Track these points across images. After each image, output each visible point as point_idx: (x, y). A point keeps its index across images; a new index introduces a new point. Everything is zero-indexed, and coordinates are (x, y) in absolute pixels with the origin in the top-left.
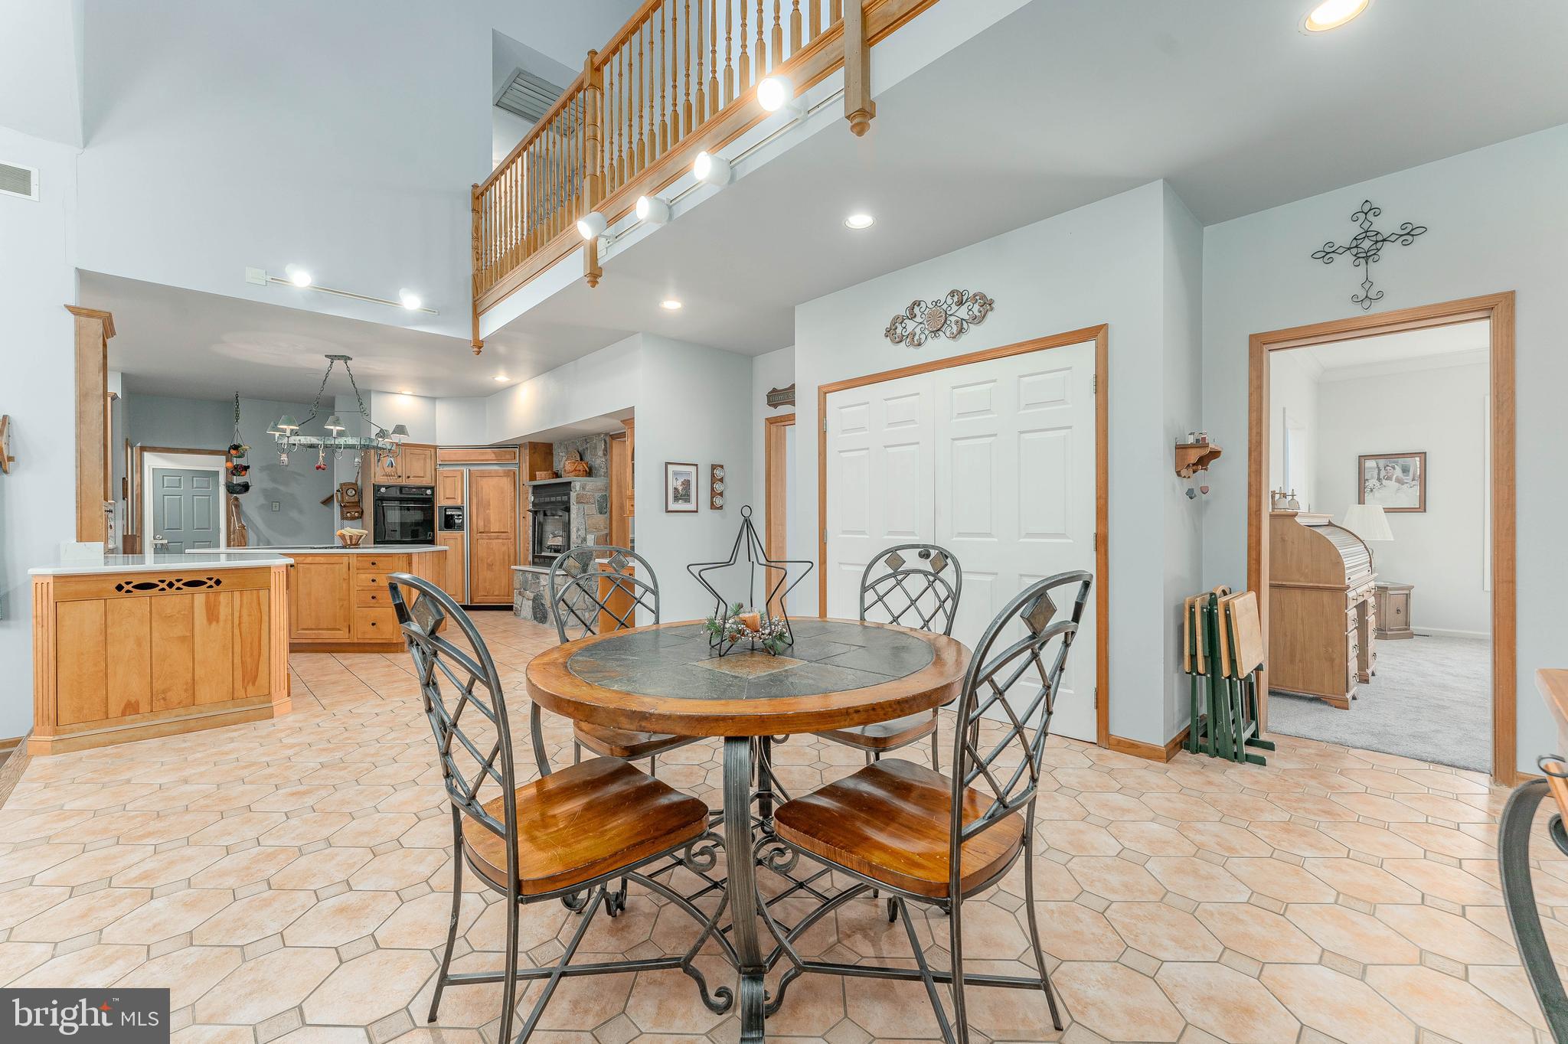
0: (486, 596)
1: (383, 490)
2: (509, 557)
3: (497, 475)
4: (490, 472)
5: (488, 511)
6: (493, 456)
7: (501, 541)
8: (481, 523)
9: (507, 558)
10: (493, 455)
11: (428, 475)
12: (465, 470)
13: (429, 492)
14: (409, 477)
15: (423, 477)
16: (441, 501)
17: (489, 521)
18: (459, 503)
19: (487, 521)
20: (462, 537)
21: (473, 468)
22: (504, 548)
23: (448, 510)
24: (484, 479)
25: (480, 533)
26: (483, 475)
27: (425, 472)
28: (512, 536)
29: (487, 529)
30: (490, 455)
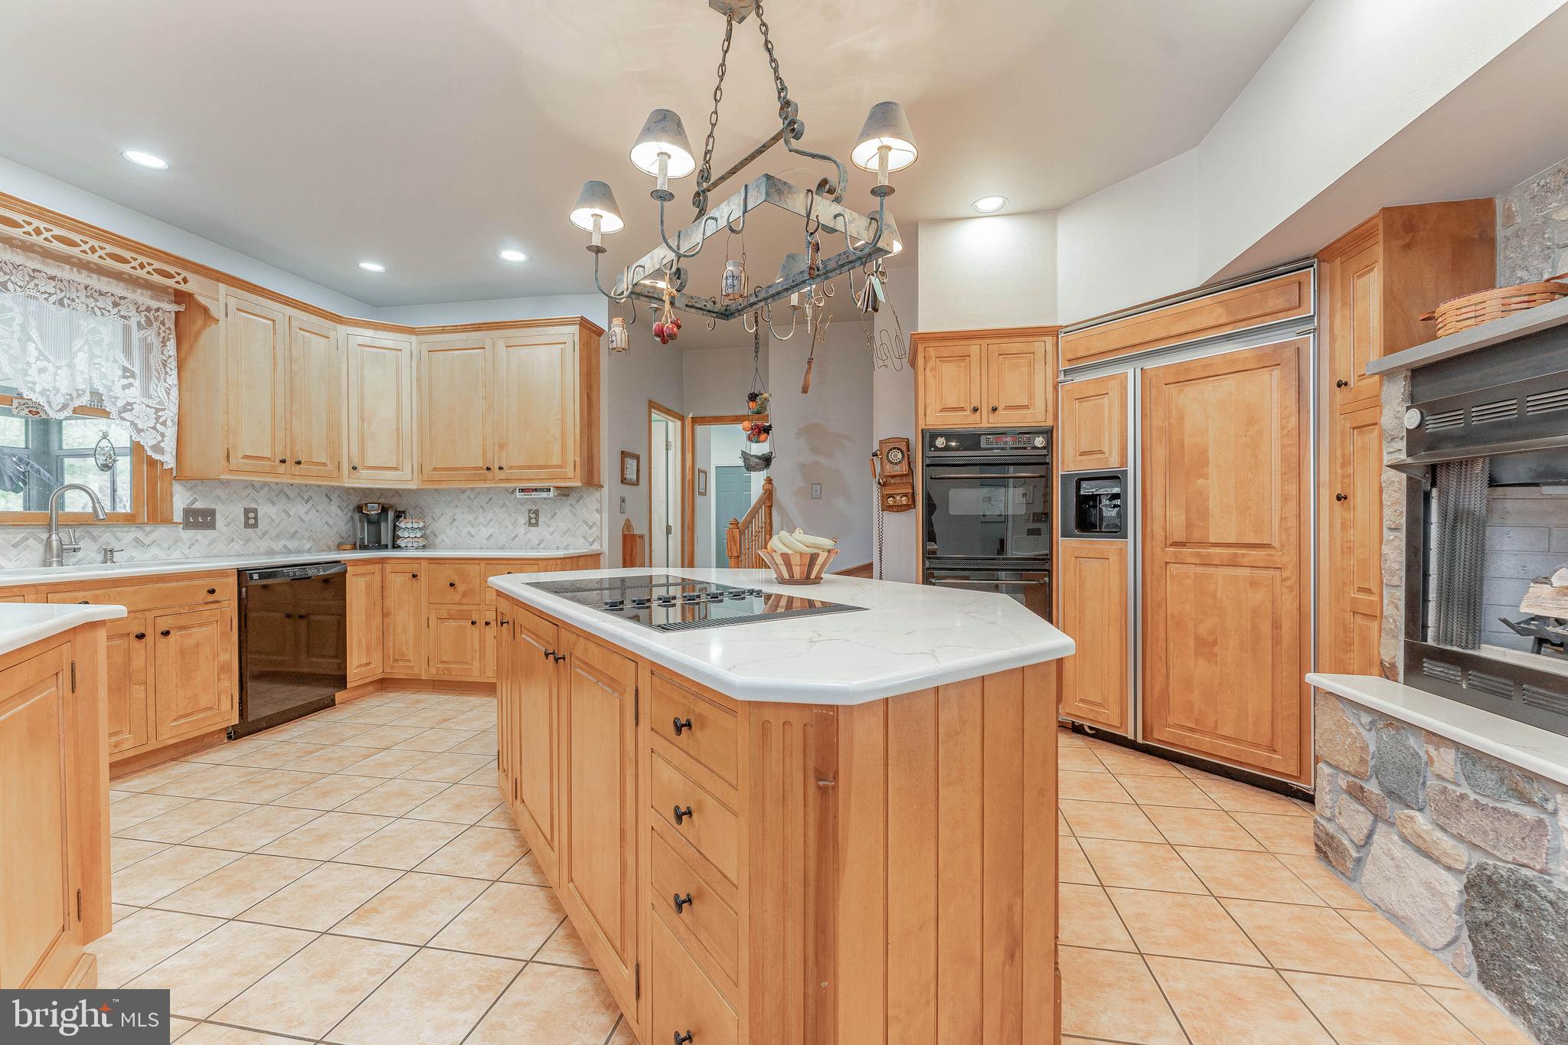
0: (1192, 730)
1: (940, 442)
2: (1276, 625)
3: (1236, 368)
4: (1206, 364)
5: (1200, 482)
6: (1218, 315)
7: (1246, 572)
8: (1177, 518)
9: (1266, 628)
10: (1220, 310)
11: (1039, 402)
12: (1130, 371)
13: (1039, 441)
14: (994, 409)
15: (1026, 407)
16: (1068, 461)
17: (1204, 514)
18: (1113, 463)
19: (1197, 511)
20: (1122, 554)
21: (1151, 364)
22: (1257, 597)
23: (1084, 484)
24: (1191, 390)
25: (1175, 544)
26: (1184, 377)
27: (1031, 396)
28: (1288, 558)
29: (1196, 536)
30: (1210, 312)
